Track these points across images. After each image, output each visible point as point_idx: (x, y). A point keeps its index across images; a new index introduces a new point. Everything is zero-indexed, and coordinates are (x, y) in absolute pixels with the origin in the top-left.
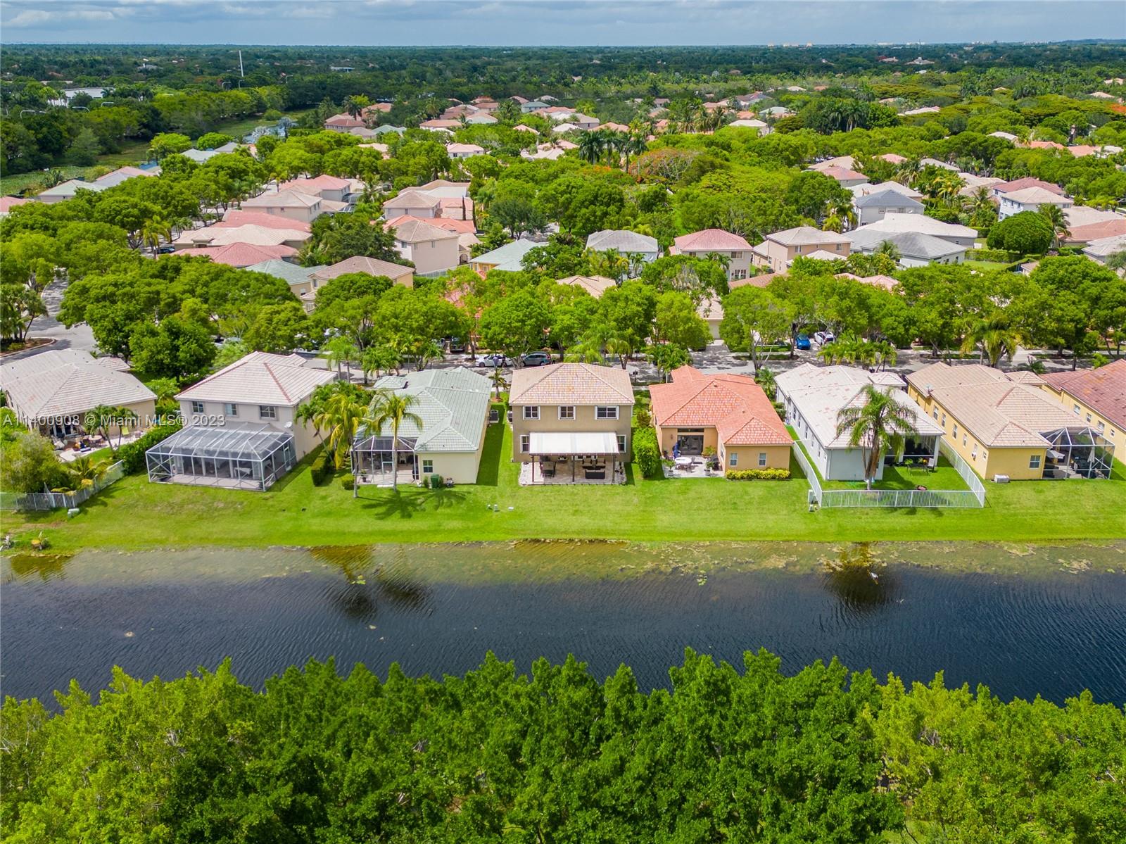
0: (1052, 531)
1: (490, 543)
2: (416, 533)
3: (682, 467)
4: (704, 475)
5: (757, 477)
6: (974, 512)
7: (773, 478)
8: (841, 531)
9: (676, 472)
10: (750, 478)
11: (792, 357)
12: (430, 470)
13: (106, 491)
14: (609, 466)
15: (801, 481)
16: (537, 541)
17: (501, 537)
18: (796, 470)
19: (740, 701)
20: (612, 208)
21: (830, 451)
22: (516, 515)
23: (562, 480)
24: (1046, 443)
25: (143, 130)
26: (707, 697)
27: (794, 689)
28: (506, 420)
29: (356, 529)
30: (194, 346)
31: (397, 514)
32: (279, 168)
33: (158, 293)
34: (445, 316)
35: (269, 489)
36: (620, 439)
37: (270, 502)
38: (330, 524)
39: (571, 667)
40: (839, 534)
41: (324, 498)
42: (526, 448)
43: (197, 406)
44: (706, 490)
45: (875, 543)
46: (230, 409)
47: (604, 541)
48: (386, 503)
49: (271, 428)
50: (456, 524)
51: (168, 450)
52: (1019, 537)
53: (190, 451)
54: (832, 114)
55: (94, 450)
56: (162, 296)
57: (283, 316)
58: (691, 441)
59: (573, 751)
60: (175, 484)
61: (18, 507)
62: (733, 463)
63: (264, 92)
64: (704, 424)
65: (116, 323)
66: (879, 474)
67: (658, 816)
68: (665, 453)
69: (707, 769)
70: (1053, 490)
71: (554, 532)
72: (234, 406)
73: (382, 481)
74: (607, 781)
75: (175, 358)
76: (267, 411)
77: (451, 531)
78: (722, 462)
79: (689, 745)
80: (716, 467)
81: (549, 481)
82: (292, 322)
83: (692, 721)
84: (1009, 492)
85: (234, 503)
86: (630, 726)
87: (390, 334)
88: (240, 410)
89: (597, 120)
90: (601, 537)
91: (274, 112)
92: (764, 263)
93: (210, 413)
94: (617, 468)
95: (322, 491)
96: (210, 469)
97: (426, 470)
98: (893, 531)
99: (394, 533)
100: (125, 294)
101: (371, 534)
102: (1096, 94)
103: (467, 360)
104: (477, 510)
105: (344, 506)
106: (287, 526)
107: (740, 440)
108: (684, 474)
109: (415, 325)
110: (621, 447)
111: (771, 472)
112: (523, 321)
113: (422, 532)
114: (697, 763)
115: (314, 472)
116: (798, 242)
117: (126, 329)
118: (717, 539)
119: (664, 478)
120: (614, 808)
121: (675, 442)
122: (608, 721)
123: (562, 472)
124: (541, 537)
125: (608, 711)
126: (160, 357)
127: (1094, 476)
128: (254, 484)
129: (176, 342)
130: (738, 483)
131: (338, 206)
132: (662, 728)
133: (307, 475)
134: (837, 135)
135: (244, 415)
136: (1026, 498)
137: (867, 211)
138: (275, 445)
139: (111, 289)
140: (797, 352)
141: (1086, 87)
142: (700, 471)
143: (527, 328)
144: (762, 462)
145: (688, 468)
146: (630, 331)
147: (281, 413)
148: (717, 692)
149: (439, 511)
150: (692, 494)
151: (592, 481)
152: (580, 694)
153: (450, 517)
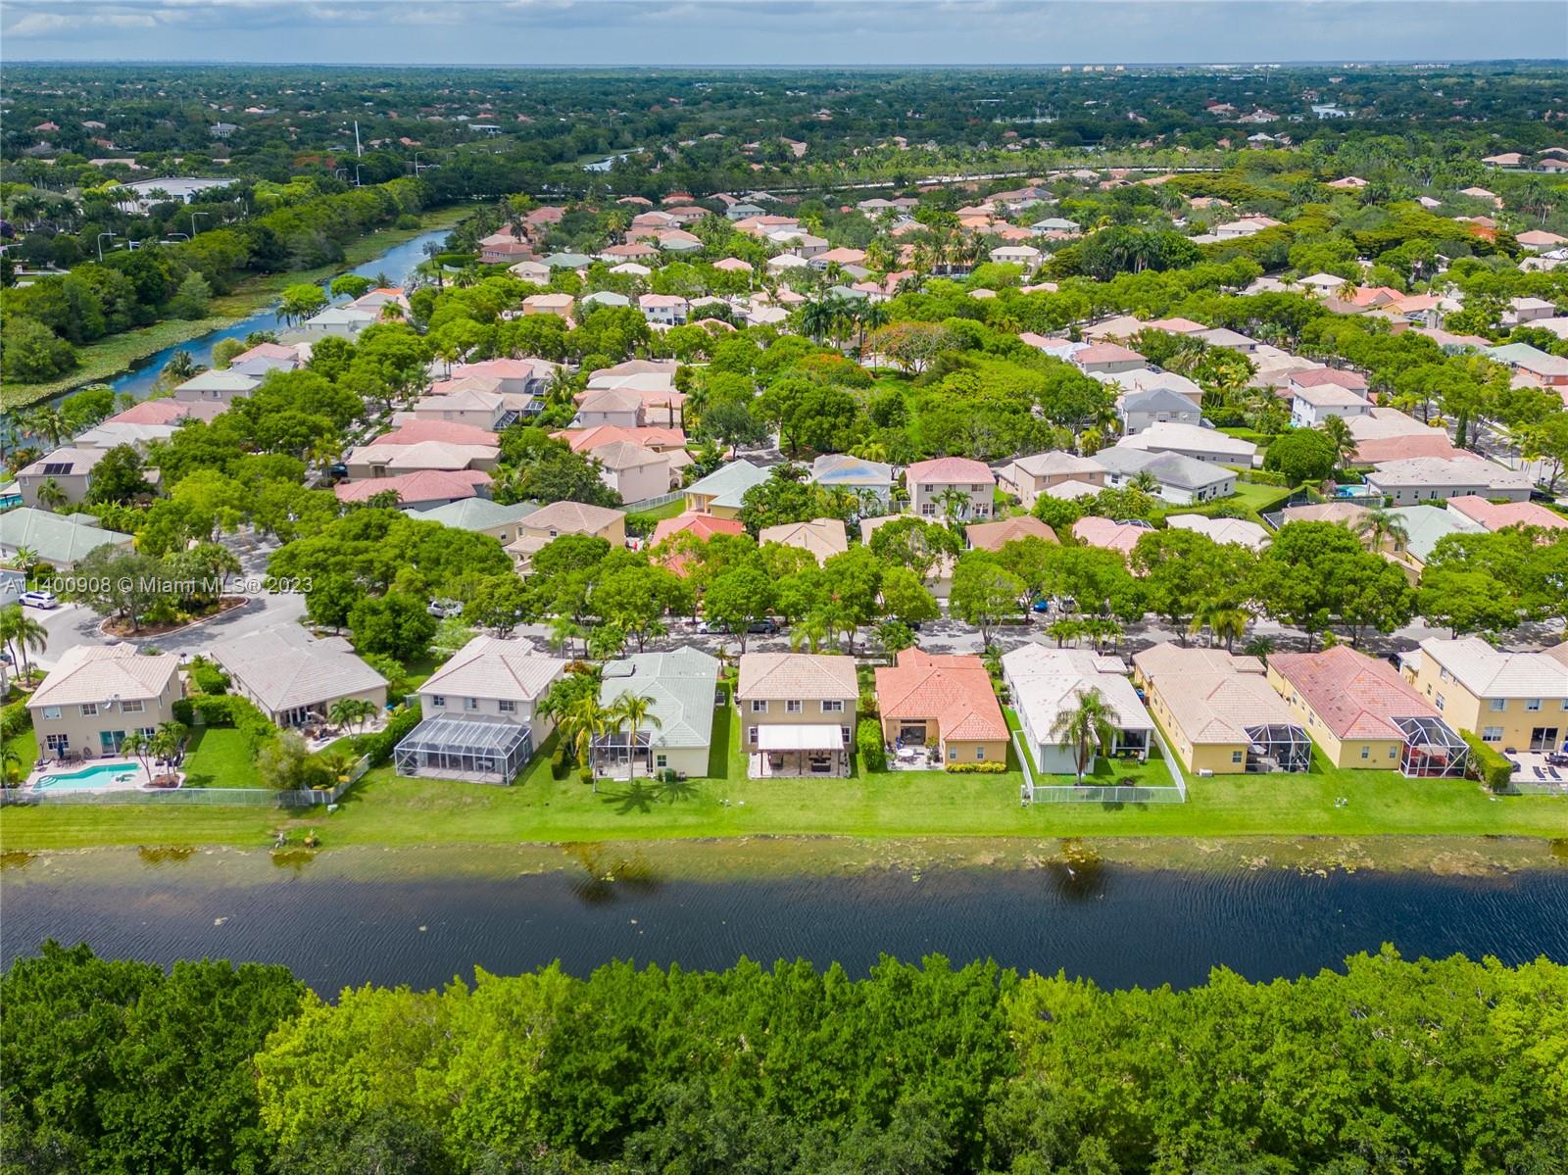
0: (1243, 827)
1: (723, 839)
2: (654, 828)
3: (904, 759)
4: (925, 767)
5: (975, 770)
6: (1175, 808)
7: (991, 771)
8: (1049, 827)
9: (898, 764)
10: (968, 771)
11: (1028, 622)
12: (664, 764)
13: (357, 785)
14: (834, 757)
15: (1017, 773)
16: (766, 837)
17: (733, 833)
18: (1013, 762)
19: (918, 991)
20: (842, 420)
21: (1043, 747)
22: (748, 810)
23: (789, 774)
24: (1247, 739)
25: (253, 260)
26: (895, 989)
27: (958, 982)
28: (732, 703)
29: (599, 826)
30: (416, 624)
31: (636, 808)
32: (445, 344)
33: (371, 562)
34: (669, 591)
35: (512, 783)
36: (845, 731)
37: (515, 797)
38: (573, 820)
39: (801, 966)
40: (1046, 829)
41: (565, 792)
42: (754, 739)
43: (438, 700)
44: (926, 784)
45: (1078, 840)
46: (470, 703)
47: (829, 837)
48: (624, 798)
49: (510, 721)
50: (690, 820)
51: (413, 745)
52: (1212, 833)
53: (434, 747)
54: (1117, 250)
55: (333, 740)
56: (376, 564)
57: (503, 590)
58: (914, 733)
59: (803, 1023)
60: (422, 778)
61: (279, 803)
62: (953, 756)
63: (393, 188)
64: (926, 716)
65: (331, 597)
66: (1090, 767)
67: (858, 1067)
68: (889, 744)
69: (893, 1037)
70: (1254, 784)
71: (782, 828)
72: (474, 700)
73: (620, 774)
74: (826, 1044)
75: (397, 636)
76: (506, 705)
77: (687, 827)
78: (943, 753)
79: (881, 1021)
80: (937, 760)
81: (777, 774)
82: (513, 597)
83: (883, 1004)
84: (1211, 787)
85: (481, 798)
86: (841, 1007)
87: (614, 613)
88: (480, 704)
89: (825, 242)
90: (826, 833)
91: (409, 218)
92: (1011, 490)
93: (452, 707)
94: (842, 759)
95: (562, 785)
96: (455, 762)
97: (660, 764)
98: (1096, 827)
99: (634, 829)
100: (337, 564)
101: (613, 830)
102: (1470, 192)
103: (687, 624)
104: (709, 805)
105: (584, 801)
106: (535, 823)
107: (958, 736)
108: (906, 767)
109: (639, 602)
110: (846, 739)
111: (988, 765)
112: (748, 598)
113: (660, 828)
114: (886, 1033)
115: (553, 767)
116: (1046, 472)
117: (342, 602)
118: (934, 835)
119: (886, 771)
120: (831, 1062)
121: (898, 734)
122: (828, 1003)
123: (790, 764)
124: (771, 833)
125: (828, 996)
126: (383, 636)
127: (1294, 769)
128: (497, 778)
129: (398, 620)
130: (956, 776)
131: (522, 401)
132: (863, 1008)
133: (546, 765)
134: (1123, 278)
135: (483, 709)
136: (1225, 793)
137: (1135, 415)
138: (516, 739)
139: (321, 556)
140: (1033, 615)
141: (1460, 179)
142: (921, 764)
143: (752, 605)
144: (980, 756)
145: (910, 760)
146: (856, 609)
147: (520, 708)
148: (902, 986)
149: (674, 805)
150: (913, 789)
151: (819, 775)
152: (807, 985)
153: (685, 811)
